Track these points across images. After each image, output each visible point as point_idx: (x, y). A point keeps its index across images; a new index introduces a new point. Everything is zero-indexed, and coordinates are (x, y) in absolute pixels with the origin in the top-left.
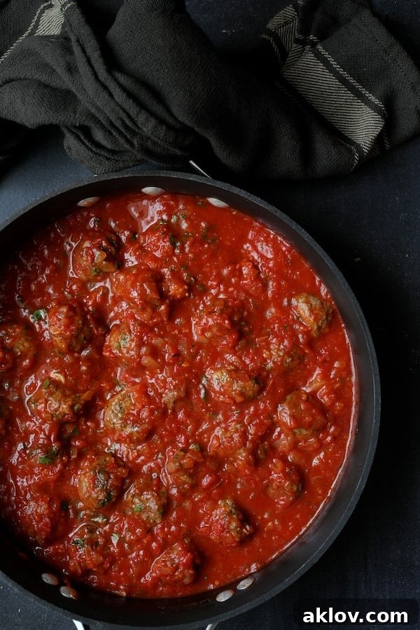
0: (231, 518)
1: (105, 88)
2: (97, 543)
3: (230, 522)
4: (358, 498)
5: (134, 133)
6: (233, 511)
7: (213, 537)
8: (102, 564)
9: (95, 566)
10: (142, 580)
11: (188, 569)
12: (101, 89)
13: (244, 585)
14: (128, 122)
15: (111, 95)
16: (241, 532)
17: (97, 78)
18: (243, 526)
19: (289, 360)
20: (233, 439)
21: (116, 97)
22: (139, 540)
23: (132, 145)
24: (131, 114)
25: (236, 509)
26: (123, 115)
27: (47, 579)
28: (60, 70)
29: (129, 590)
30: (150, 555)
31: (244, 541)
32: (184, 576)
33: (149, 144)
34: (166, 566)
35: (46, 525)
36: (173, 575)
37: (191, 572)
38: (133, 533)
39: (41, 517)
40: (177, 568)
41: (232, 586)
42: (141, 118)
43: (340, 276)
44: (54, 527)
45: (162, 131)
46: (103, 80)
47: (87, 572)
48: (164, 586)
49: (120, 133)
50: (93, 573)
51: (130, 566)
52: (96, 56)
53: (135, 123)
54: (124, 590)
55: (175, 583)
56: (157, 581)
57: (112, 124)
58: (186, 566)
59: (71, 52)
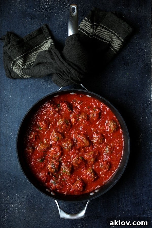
0: (92, 174)
1: (62, 63)
2: (58, 182)
3: (91, 175)
4: (125, 169)
5: (69, 73)
6: (92, 172)
7: (87, 179)
8: (60, 187)
9: (58, 188)
10: (70, 191)
11: (82, 187)
12: (61, 63)
13: (96, 191)
14: (68, 70)
15: (64, 64)
16: (94, 178)
17: (60, 60)
18: (95, 176)
19: (100, 140)
20: (90, 156)
21: (65, 65)
22: (69, 180)
23: (68, 77)
24: (69, 68)
25: (93, 172)
26: (67, 69)
27: (47, 190)
28: (50, 59)
29: (67, 193)
30: (72, 184)
31: (95, 180)
32: (81, 189)
33: (73, 77)
34: (76, 187)
35: (44, 178)
36: (78, 189)
37: (82, 188)
38: (67, 178)
39: (43, 176)
40: (79, 187)
41: (93, 191)
42: (71, 69)
43: (120, 115)
44: (47, 179)
45: (76, 73)
46: (61, 61)
47: (56, 189)
48: (76, 192)
49: (66, 73)
50: (58, 189)
51: (67, 187)
52: (59, 55)
53: (70, 71)
54: (66, 193)
55: (78, 191)
56: (74, 191)
57: (64, 71)
58: (81, 187)
59: (52, 55)
